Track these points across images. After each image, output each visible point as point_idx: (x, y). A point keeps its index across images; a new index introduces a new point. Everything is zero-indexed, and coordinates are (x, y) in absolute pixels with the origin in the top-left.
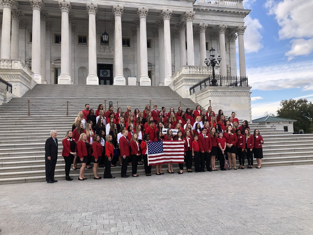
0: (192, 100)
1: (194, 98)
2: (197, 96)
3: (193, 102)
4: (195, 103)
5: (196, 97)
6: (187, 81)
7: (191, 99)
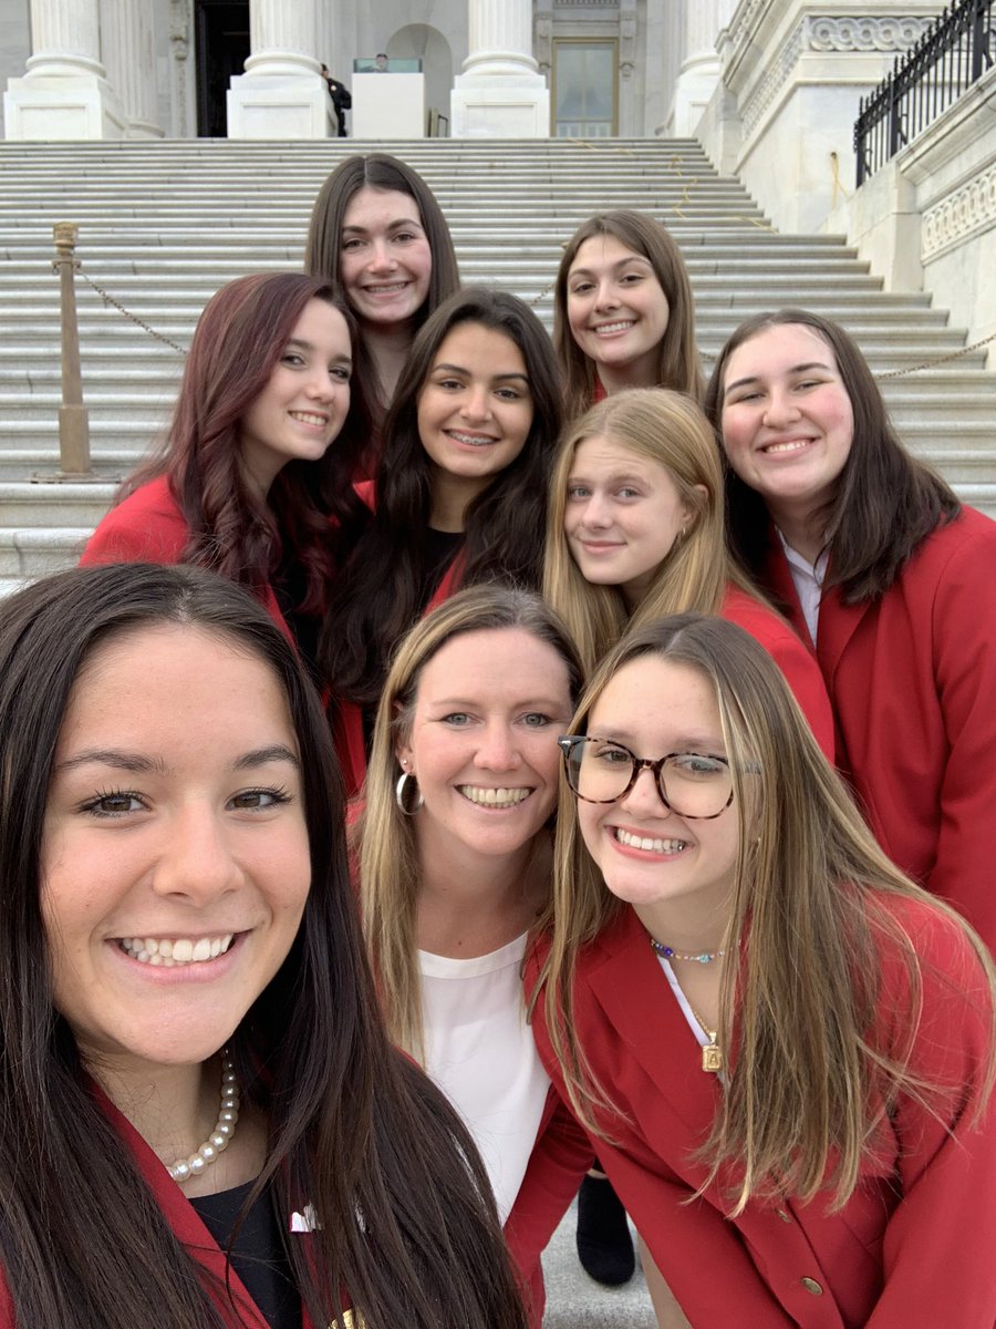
0: (863, 258)
1: (888, 228)
2: (927, 190)
3: (875, 273)
4: (888, 289)
5: (911, 214)
6: (836, 39)
7: (851, 244)
